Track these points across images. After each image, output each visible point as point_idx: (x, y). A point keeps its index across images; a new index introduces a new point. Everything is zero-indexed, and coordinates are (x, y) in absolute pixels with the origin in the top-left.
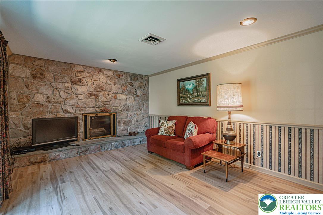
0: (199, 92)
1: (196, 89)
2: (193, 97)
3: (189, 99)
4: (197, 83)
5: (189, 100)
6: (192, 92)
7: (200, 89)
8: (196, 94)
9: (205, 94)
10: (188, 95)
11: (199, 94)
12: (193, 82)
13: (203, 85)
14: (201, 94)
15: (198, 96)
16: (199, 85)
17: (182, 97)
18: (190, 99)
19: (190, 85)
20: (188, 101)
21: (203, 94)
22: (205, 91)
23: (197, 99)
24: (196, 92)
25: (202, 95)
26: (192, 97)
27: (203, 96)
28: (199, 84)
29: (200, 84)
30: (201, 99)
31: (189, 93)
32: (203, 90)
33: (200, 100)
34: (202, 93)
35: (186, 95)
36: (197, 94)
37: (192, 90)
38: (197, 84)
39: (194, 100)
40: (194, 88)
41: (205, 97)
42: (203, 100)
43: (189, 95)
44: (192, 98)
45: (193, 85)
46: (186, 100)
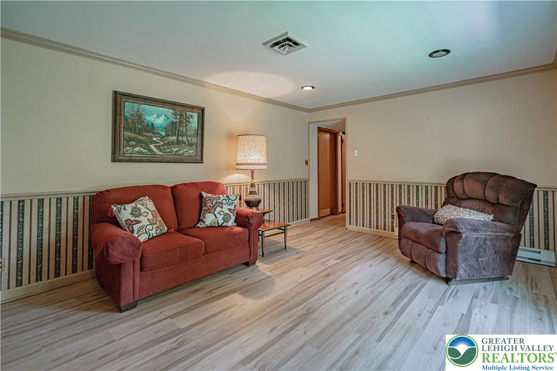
0: (182, 136)
1: (176, 129)
2: (166, 144)
3: (155, 146)
4: (178, 117)
5: (155, 150)
6: (163, 134)
7: (184, 130)
8: (174, 138)
9: (193, 141)
10: (151, 138)
11: (180, 138)
12: (168, 111)
13: (190, 125)
14: (185, 139)
15: (179, 143)
16: (181, 122)
17: (131, 139)
18: (160, 146)
19: (158, 116)
20: (150, 150)
21: (190, 141)
22: (194, 137)
23: (176, 149)
24: (175, 135)
25: (188, 141)
26: (162, 143)
27: (191, 145)
28: (182, 120)
29: (185, 121)
30: (185, 150)
31: (154, 133)
32: (189, 133)
33: (182, 151)
34: (189, 138)
35: (146, 136)
36: (178, 138)
37: (165, 128)
38: (176, 118)
39: (169, 150)
40: (168, 126)
41: (194, 146)
42: (190, 151)
43: (155, 137)
44: (162, 145)
45: (168, 118)
46: (144, 149)
